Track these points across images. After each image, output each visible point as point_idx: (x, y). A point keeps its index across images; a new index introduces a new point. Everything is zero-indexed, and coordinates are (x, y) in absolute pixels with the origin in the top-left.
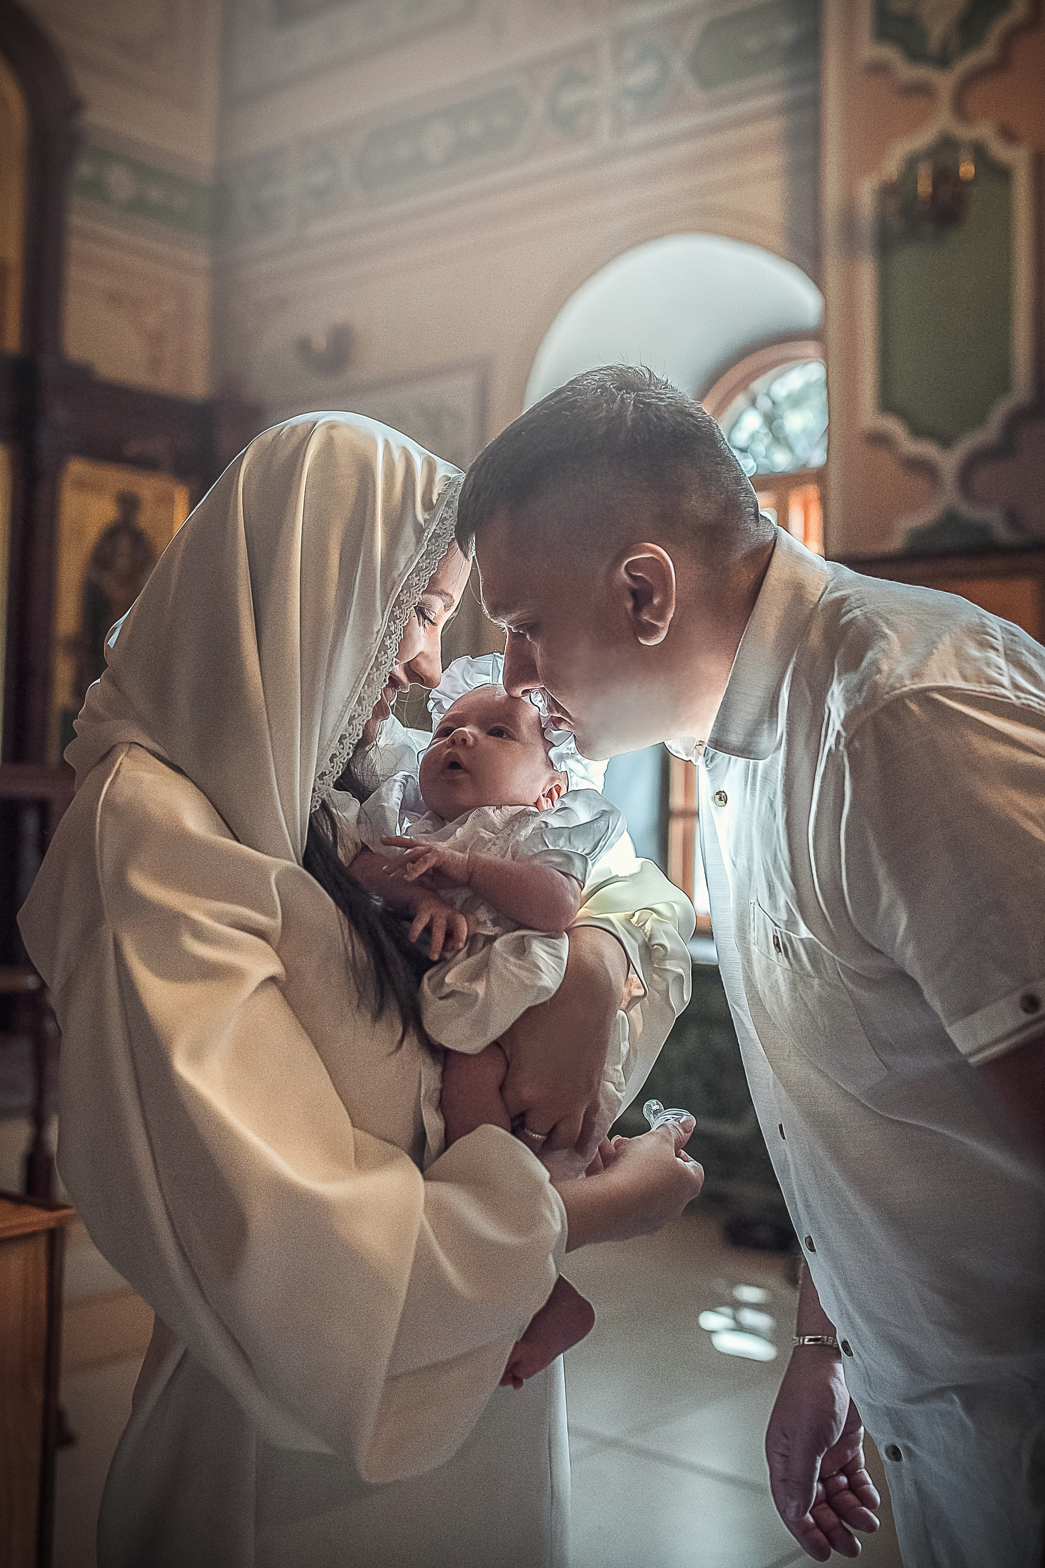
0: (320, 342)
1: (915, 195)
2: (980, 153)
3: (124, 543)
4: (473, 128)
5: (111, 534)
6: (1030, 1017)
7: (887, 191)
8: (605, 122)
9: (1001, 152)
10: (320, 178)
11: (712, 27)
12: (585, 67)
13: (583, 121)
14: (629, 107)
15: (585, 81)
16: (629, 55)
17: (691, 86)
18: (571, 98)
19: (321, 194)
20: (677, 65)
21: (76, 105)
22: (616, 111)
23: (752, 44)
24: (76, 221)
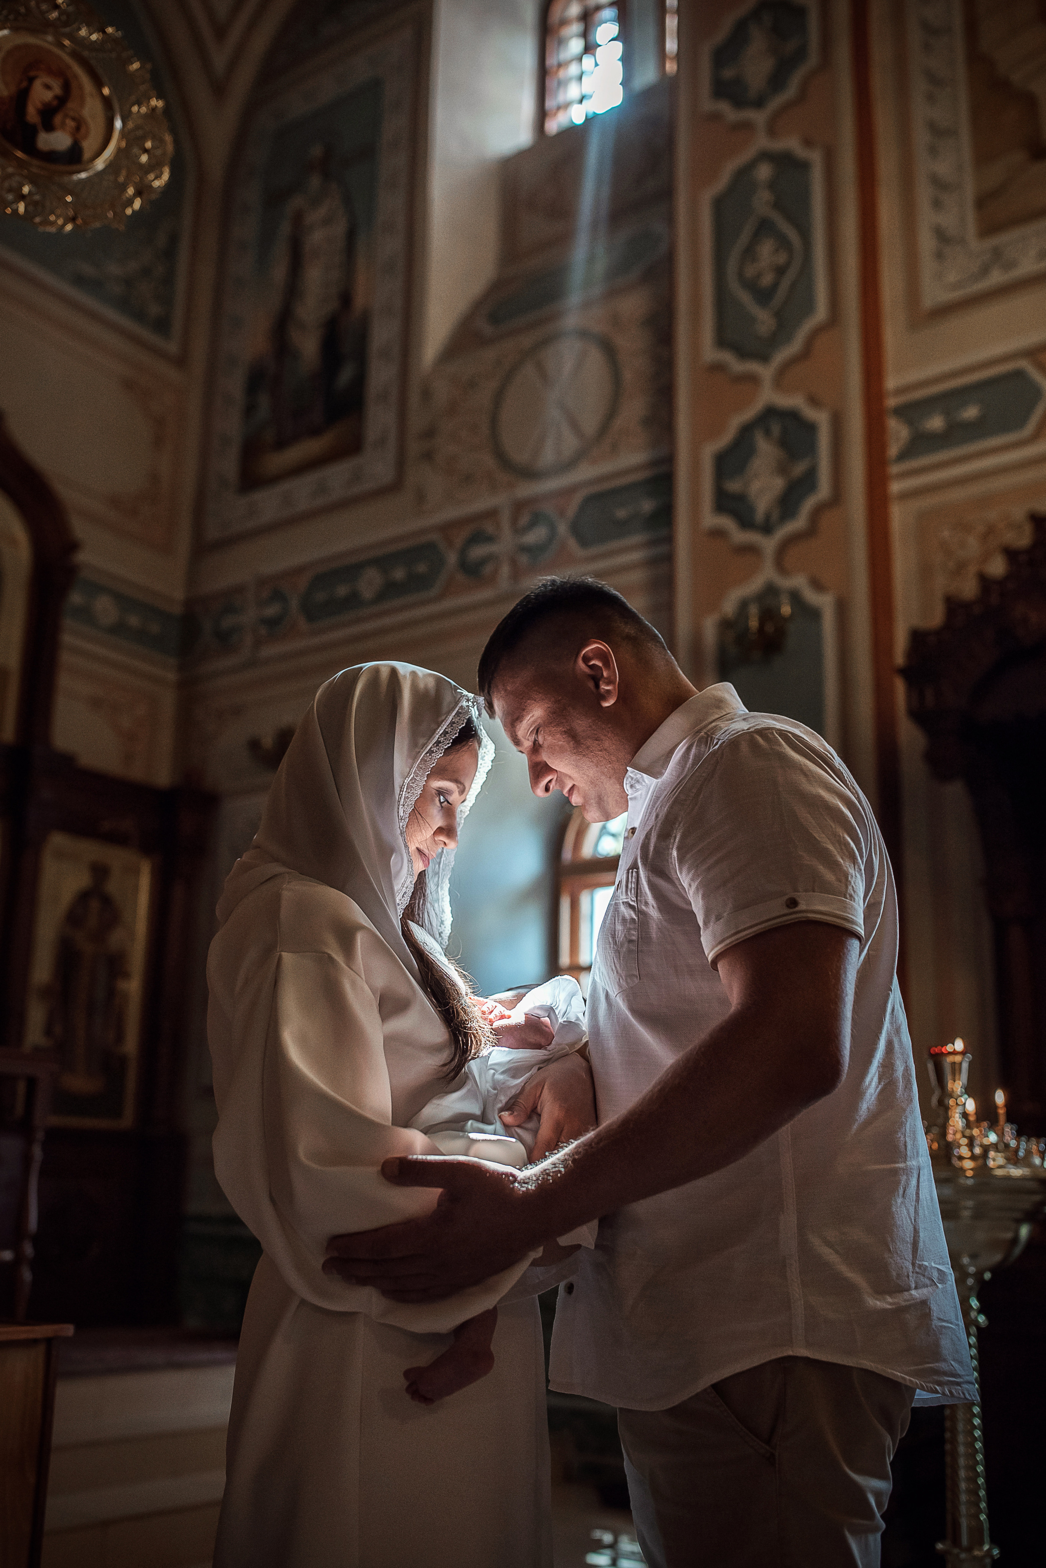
0: (268, 741)
1: (747, 629)
2: (795, 597)
3: (95, 905)
4: (399, 574)
5: (84, 897)
6: (787, 911)
7: (726, 625)
8: (505, 570)
9: (811, 597)
10: (271, 611)
11: (590, 500)
12: (489, 528)
13: (488, 569)
14: (524, 559)
15: (490, 539)
16: (524, 520)
17: (572, 544)
18: (478, 552)
19: (272, 623)
20: (562, 528)
21: (73, 546)
22: (513, 562)
23: (621, 513)
24: (67, 638)
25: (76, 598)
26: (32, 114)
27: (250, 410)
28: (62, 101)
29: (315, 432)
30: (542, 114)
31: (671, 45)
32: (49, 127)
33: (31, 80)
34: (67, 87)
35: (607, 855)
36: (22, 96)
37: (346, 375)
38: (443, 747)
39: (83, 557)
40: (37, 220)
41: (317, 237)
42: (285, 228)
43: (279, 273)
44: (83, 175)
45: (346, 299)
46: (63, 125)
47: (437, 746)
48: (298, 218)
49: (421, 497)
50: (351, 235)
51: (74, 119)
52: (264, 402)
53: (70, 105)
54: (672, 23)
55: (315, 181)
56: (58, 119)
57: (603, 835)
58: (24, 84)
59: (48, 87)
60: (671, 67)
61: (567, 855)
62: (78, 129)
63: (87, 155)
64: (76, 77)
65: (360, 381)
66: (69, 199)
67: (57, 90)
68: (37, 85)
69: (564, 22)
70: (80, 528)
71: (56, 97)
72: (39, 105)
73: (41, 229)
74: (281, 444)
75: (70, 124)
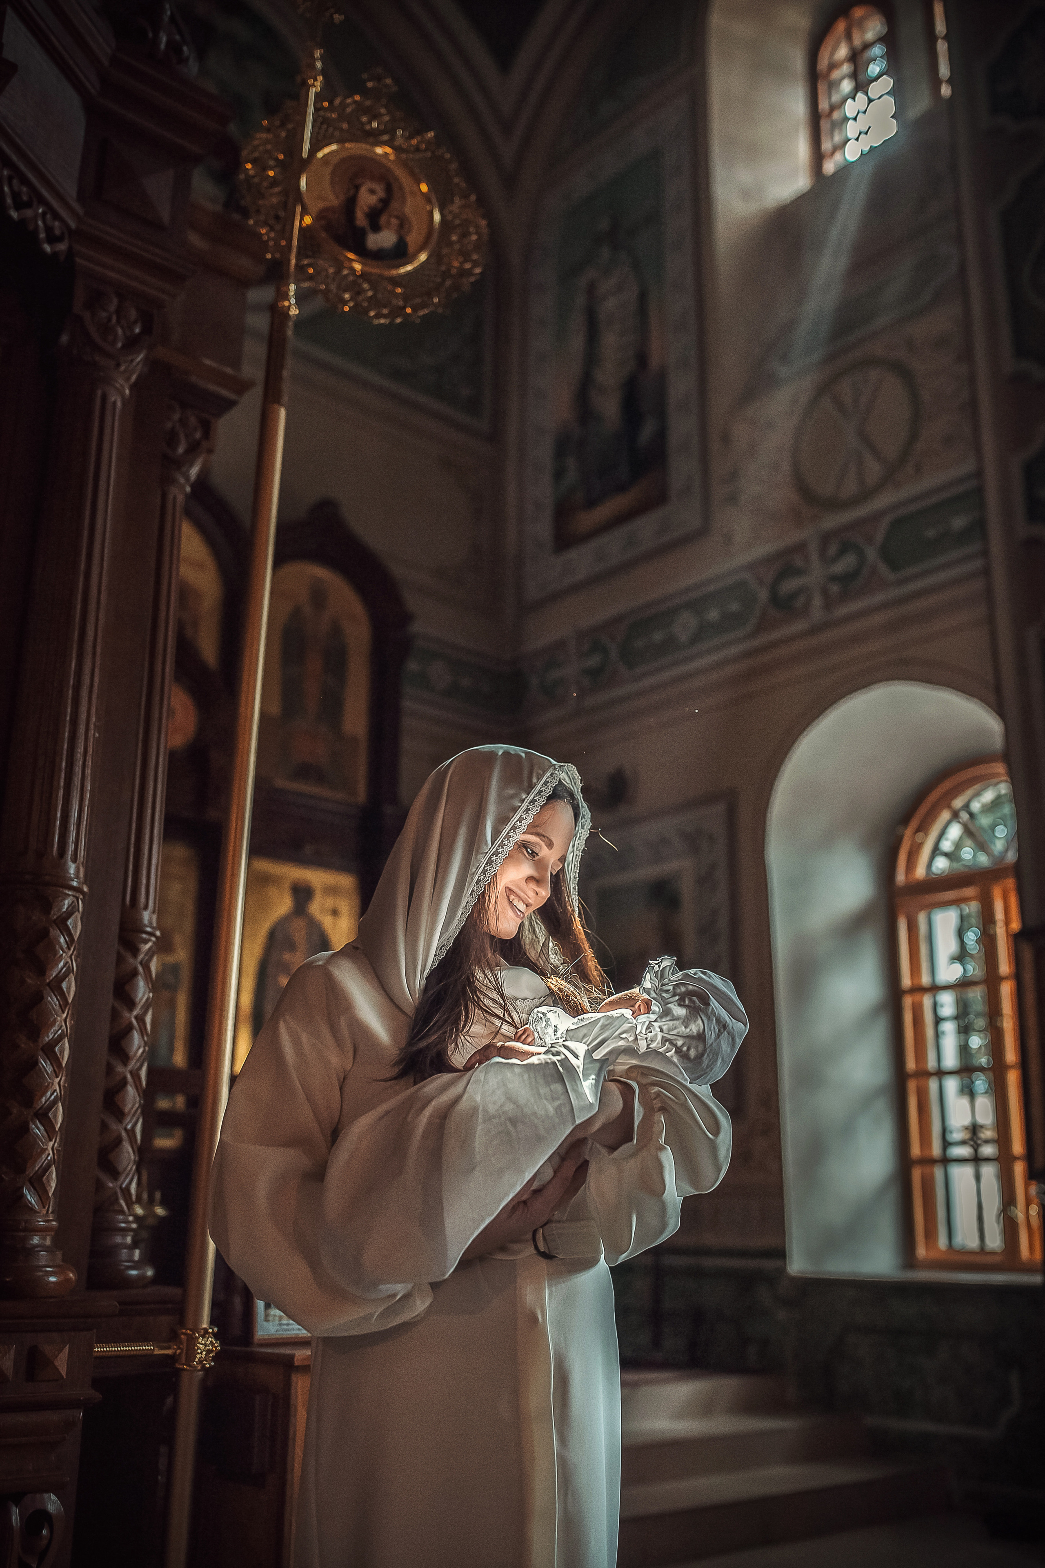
4: (713, 615)
8: (817, 601)
10: (594, 661)
11: (897, 523)
12: (799, 562)
13: (800, 602)
14: (835, 589)
15: (799, 572)
16: (833, 550)
17: (883, 569)
18: (789, 586)
19: (594, 673)
20: (871, 554)
21: (406, 618)
22: (825, 592)
23: (931, 533)
24: (407, 704)
25: (413, 666)
26: (361, 219)
27: (559, 474)
28: (385, 203)
29: (622, 488)
30: (818, 157)
31: (944, 70)
32: (376, 228)
33: (357, 188)
34: (389, 189)
35: (942, 873)
36: (351, 203)
37: (647, 431)
38: (532, 814)
39: (417, 627)
40: (372, 314)
41: (610, 305)
42: (580, 300)
43: (577, 343)
44: (409, 268)
45: (642, 359)
46: (388, 225)
47: (526, 813)
48: (591, 288)
49: (728, 539)
50: (643, 297)
51: (397, 217)
52: (571, 463)
53: (395, 205)
54: (942, 47)
55: (605, 252)
56: (383, 219)
57: (936, 856)
58: (352, 192)
59: (372, 192)
60: (946, 91)
61: (901, 877)
62: (401, 226)
63: (411, 249)
64: (397, 179)
65: (661, 435)
66: (399, 290)
67: (381, 193)
68: (363, 191)
69: (833, 66)
70: (412, 602)
71: (381, 200)
72: (366, 209)
73: (376, 322)
74: (591, 503)
75: (394, 221)
